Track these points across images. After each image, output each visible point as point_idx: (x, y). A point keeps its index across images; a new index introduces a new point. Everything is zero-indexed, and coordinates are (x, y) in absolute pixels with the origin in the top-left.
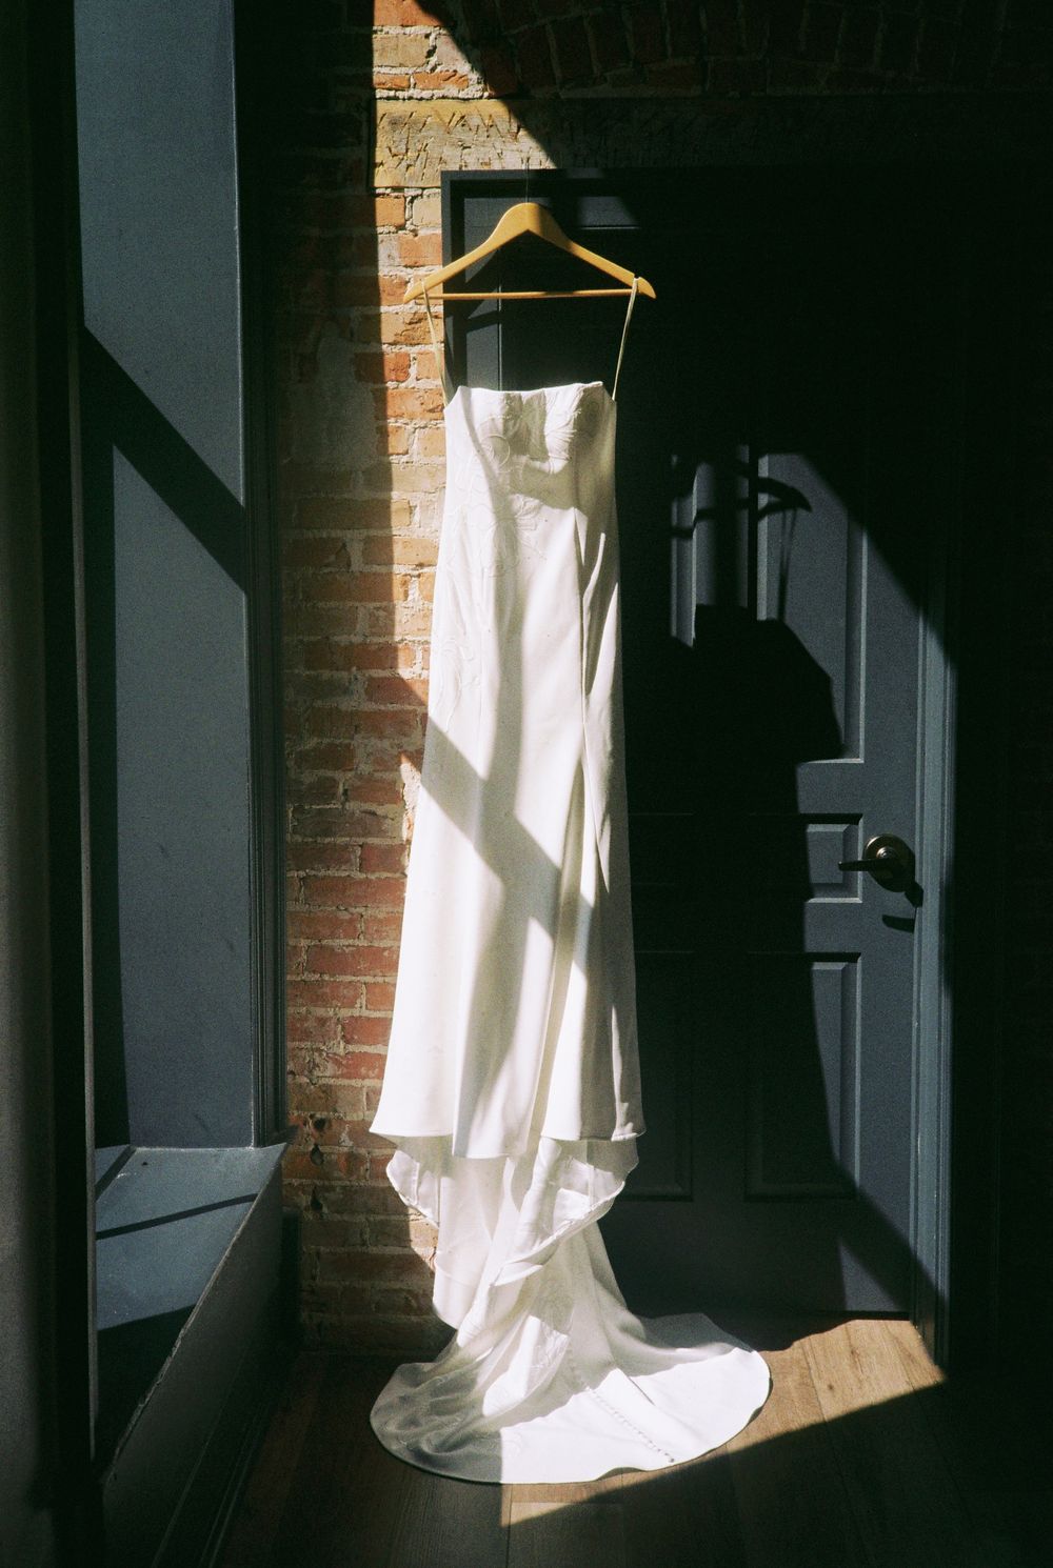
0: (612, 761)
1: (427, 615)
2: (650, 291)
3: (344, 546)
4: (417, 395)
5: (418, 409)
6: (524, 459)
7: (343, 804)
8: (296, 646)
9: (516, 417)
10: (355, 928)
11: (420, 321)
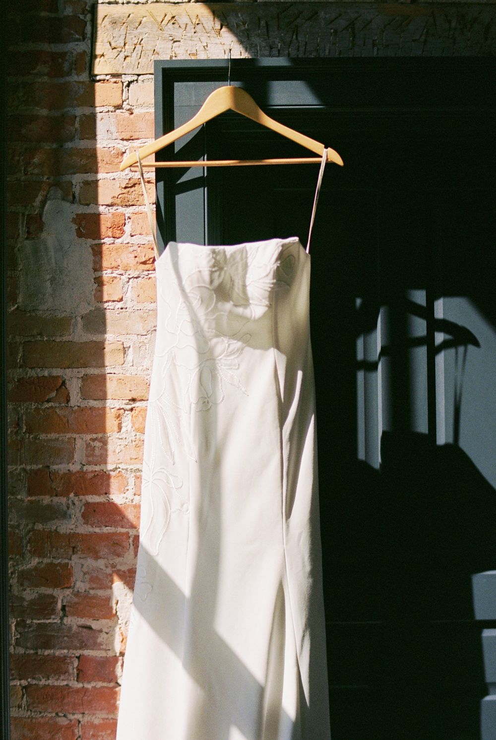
0: (311, 580)
1: (139, 445)
2: (339, 160)
3: (64, 383)
4: (131, 249)
5: (133, 262)
6: (228, 306)
7: (62, 619)
8: (20, 474)
9: (221, 269)
10: (73, 732)
11: (134, 185)
